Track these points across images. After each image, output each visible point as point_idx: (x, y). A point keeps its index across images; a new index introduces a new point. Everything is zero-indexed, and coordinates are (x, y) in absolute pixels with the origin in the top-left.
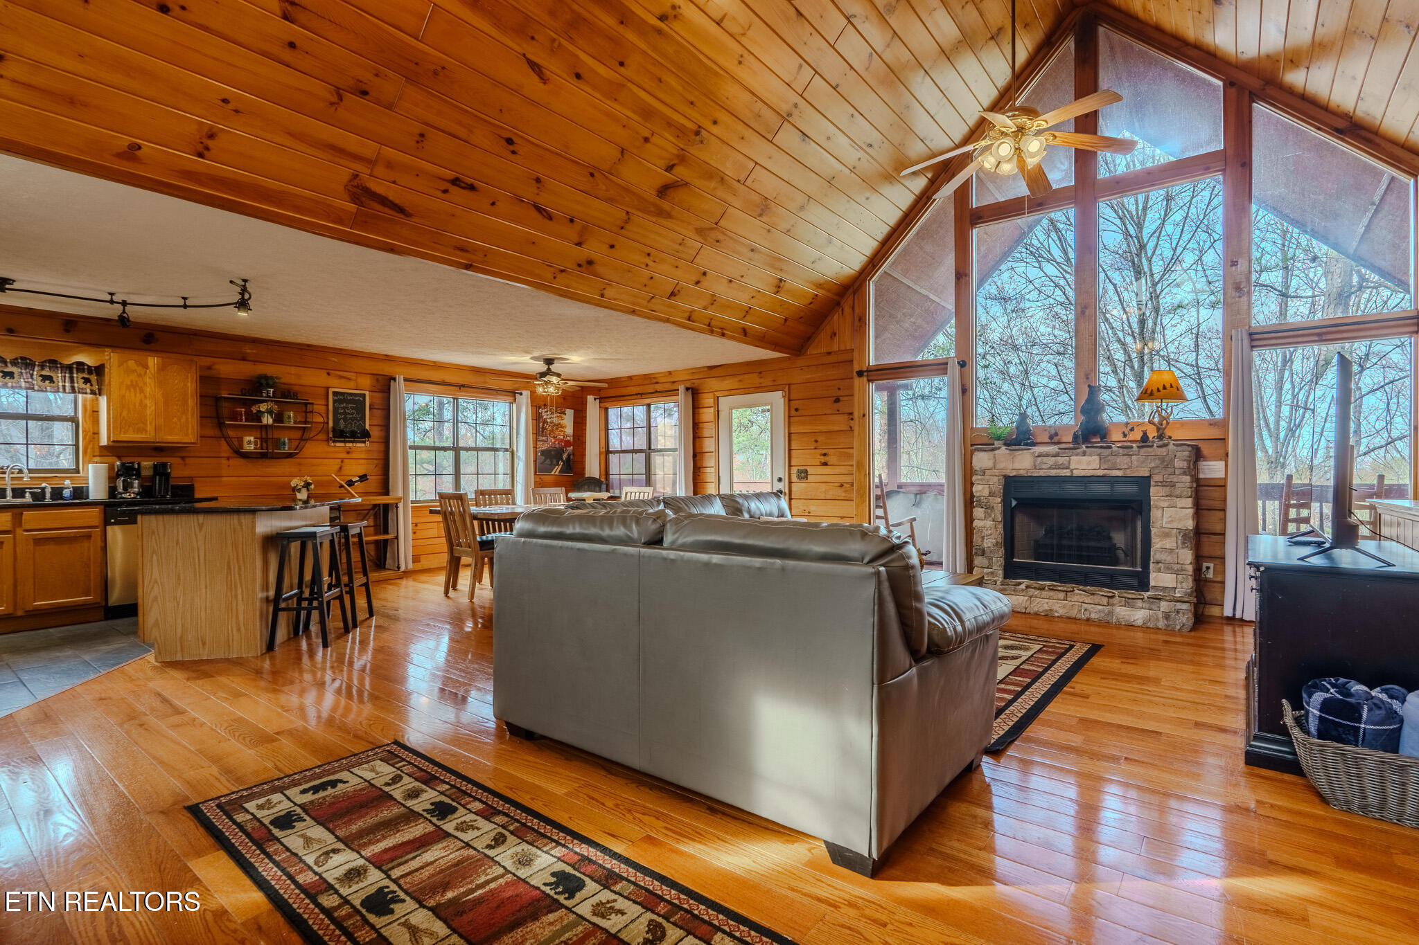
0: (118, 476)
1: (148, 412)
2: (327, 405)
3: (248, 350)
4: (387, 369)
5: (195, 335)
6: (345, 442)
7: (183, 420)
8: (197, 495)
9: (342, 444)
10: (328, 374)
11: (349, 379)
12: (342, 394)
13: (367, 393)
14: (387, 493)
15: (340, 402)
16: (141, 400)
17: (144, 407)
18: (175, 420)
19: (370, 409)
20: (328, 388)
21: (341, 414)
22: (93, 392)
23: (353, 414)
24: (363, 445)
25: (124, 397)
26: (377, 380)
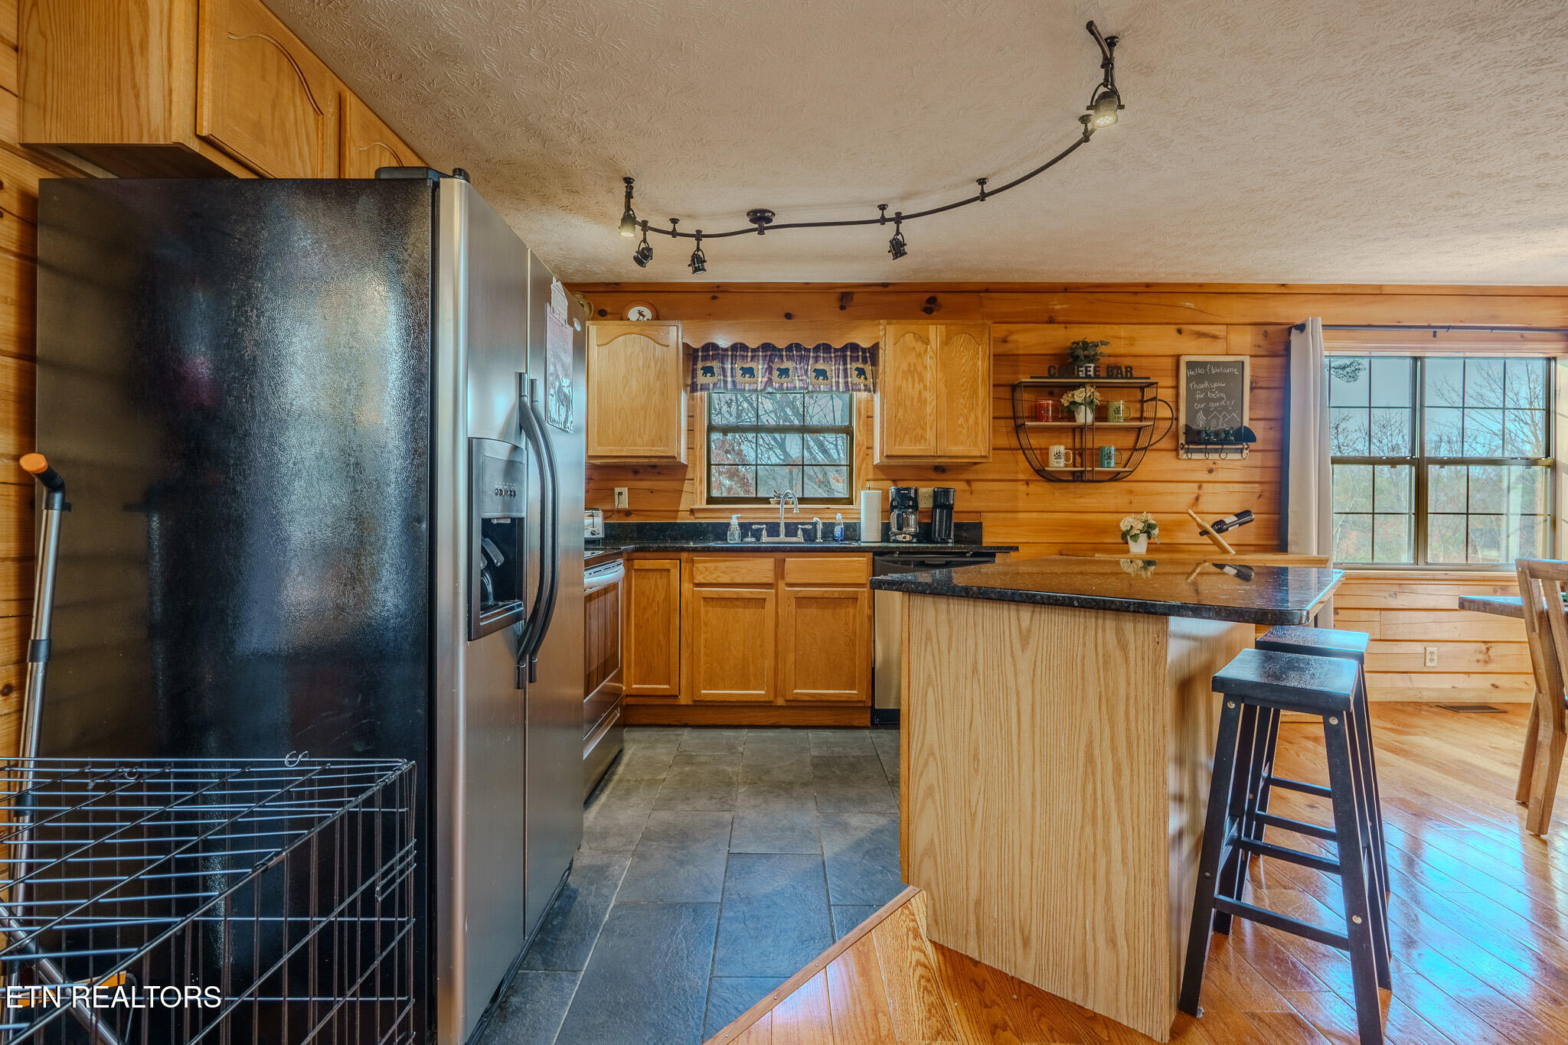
0: (893, 508)
1: (928, 410)
2: (1177, 387)
3: (1058, 305)
4: (1286, 312)
5: (987, 291)
6: (1206, 451)
7: (971, 421)
8: (988, 540)
9: (1201, 456)
10: (1179, 331)
11: (1215, 337)
12: (1203, 364)
13: (1247, 360)
14: (1282, 547)
15: (1199, 379)
16: (920, 392)
17: (923, 402)
18: (961, 420)
19: (1252, 389)
20: (1178, 357)
21: (1201, 401)
22: (867, 389)
23: (1221, 399)
24: (1237, 456)
25: (900, 388)
26: (1266, 334)
